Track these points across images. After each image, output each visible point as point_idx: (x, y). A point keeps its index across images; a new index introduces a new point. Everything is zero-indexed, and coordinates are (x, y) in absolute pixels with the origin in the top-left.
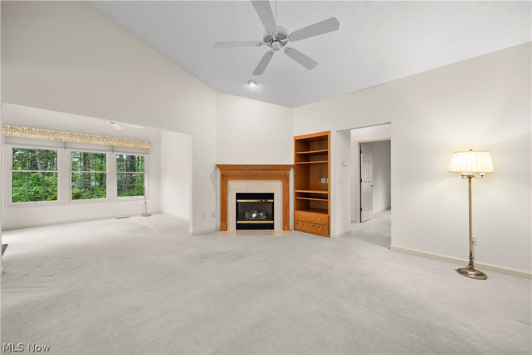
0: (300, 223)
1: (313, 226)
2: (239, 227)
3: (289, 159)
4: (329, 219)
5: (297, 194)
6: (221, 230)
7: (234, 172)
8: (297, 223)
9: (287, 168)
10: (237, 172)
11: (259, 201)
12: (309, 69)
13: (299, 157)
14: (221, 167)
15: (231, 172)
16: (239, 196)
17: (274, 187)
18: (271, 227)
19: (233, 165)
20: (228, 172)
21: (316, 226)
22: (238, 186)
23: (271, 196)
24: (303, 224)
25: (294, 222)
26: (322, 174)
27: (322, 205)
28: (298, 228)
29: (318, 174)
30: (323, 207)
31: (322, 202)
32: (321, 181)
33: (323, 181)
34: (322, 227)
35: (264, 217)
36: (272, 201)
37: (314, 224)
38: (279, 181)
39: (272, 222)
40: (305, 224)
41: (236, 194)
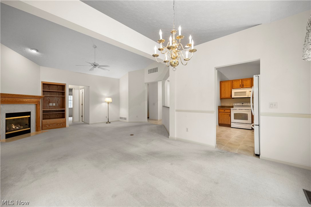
0: (47, 125)
3: (39, 92)
4: (66, 120)
5: (44, 111)
7: (7, 99)
8: (45, 126)
9: (39, 97)
10: (9, 99)
15: (4, 99)
16: (8, 115)
17: (31, 108)
22: (8, 109)
23: (29, 113)
24: (49, 126)
25: (42, 126)
26: (50, 101)
27: (50, 116)
28: (46, 128)
29: (47, 101)
30: (51, 117)
31: (50, 115)
32: (49, 105)
33: (51, 104)
34: (62, 124)
35: (22, 127)
36: (29, 116)
37: (57, 124)
38: (34, 105)
39: (29, 129)
40: (51, 125)
41: (6, 114)
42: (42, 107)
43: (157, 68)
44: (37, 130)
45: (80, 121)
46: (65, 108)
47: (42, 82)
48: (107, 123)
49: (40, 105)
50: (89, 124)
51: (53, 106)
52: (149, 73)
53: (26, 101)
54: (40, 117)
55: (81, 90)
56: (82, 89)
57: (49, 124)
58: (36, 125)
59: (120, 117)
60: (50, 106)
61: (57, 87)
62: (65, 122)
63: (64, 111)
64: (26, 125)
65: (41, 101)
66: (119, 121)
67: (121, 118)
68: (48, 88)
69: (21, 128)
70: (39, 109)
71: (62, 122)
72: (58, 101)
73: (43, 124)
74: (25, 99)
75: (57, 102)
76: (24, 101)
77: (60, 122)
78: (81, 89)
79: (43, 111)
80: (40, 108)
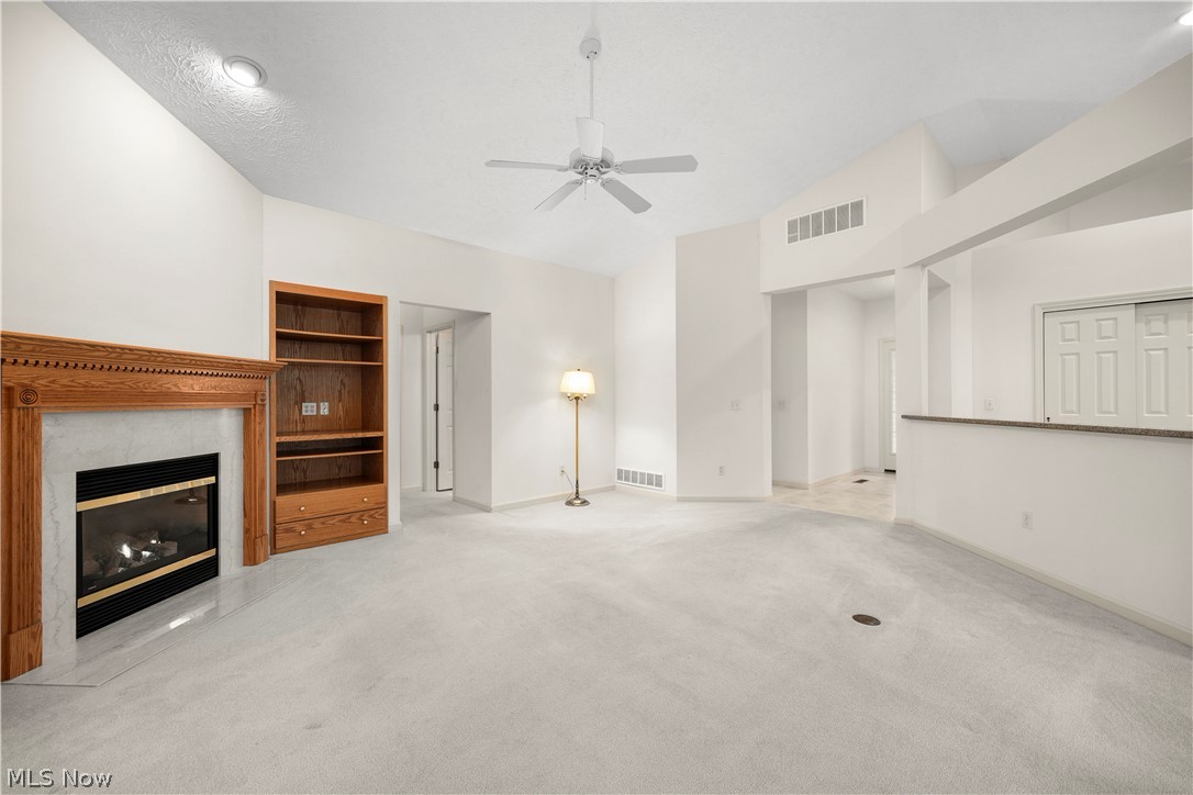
0: (298, 527)
1: (344, 521)
4: (386, 492)
7: (83, 375)
8: (287, 531)
9: (266, 371)
10: (96, 379)
16: (90, 483)
17: (220, 432)
21: (353, 520)
22: (88, 441)
23: (207, 464)
24: (309, 527)
25: (274, 531)
26: (303, 392)
28: (290, 543)
29: (293, 393)
32: (300, 410)
33: (309, 409)
34: (371, 516)
35: (173, 548)
36: (212, 480)
37: (346, 516)
38: (234, 412)
39: (212, 552)
40: (317, 525)
41: (79, 474)
42: (274, 422)
43: (858, 206)
44: (250, 558)
45: (428, 488)
46: (380, 428)
47: (271, 282)
48: (569, 503)
49: (262, 412)
50: (487, 509)
51: (317, 417)
52: (791, 240)
53: (197, 389)
54: (263, 481)
55: (434, 335)
56: (437, 330)
57: (307, 516)
58: (247, 531)
59: (620, 471)
60: (304, 419)
61: (339, 315)
62: (382, 507)
63: (378, 443)
64: (197, 531)
65: (269, 388)
66: (613, 488)
67: (623, 475)
68: (294, 320)
69: (167, 554)
70: (262, 435)
71: (371, 506)
72: (340, 392)
73: (278, 520)
74: (189, 380)
75: (337, 394)
76: (185, 390)
77: (362, 507)
78: (430, 332)
79: (278, 443)
80: (264, 430)
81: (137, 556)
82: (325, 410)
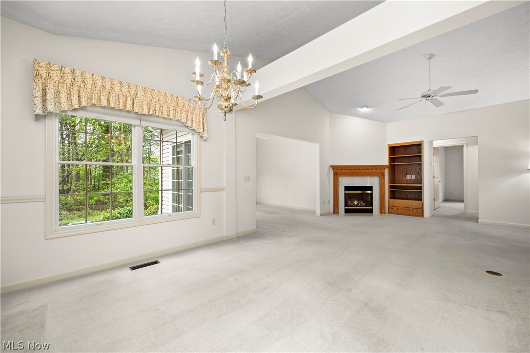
0: (395, 208)
1: (408, 210)
2: (347, 211)
3: (385, 160)
4: (423, 204)
5: (391, 187)
6: (334, 213)
7: (344, 171)
8: (392, 208)
9: (383, 167)
10: (346, 171)
11: (361, 192)
12: (436, 107)
13: (392, 160)
14: (334, 167)
15: (341, 171)
16: (347, 188)
17: (372, 181)
18: (371, 211)
19: (344, 166)
20: (339, 171)
21: (411, 210)
22: (346, 181)
23: (370, 188)
24: (398, 209)
25: (389, 208)
26: (407, 172)
27: (407, 195)
28: (393, 212)
29: (404, 172)
30: (409, 196)
31: (407, 193)
32: (406, 177)
33: (408, 177)
34: (416, 210)
35: (364, 204)
36: (371, 192)
37: (409, 209)
38: (377, 177)
39: (372, 207)
40: (400, 209)
41: (345, 187)
42: (389, 180)
44: (382, 212)
47: (388, 145)
51: (411, 180)
54: (384, 194)
57: (397, 206)
58: (380, 205)
60: (407, 180)
62: (422, 209)
64: (368, 202)
73: (390, 205)
75: (417, 172)
77: (413, 207)
80: (384, 182)
81: (358, 204)
82: (413, 177)
